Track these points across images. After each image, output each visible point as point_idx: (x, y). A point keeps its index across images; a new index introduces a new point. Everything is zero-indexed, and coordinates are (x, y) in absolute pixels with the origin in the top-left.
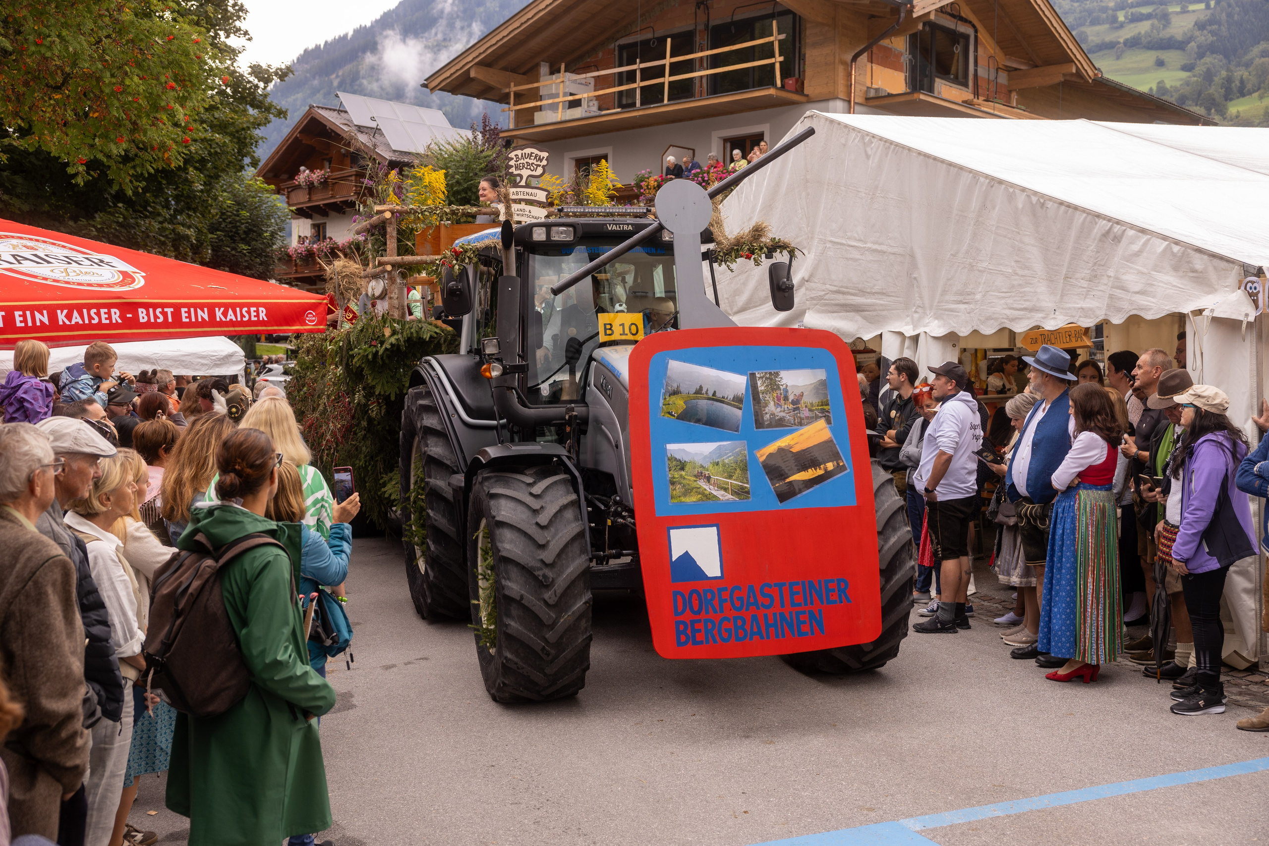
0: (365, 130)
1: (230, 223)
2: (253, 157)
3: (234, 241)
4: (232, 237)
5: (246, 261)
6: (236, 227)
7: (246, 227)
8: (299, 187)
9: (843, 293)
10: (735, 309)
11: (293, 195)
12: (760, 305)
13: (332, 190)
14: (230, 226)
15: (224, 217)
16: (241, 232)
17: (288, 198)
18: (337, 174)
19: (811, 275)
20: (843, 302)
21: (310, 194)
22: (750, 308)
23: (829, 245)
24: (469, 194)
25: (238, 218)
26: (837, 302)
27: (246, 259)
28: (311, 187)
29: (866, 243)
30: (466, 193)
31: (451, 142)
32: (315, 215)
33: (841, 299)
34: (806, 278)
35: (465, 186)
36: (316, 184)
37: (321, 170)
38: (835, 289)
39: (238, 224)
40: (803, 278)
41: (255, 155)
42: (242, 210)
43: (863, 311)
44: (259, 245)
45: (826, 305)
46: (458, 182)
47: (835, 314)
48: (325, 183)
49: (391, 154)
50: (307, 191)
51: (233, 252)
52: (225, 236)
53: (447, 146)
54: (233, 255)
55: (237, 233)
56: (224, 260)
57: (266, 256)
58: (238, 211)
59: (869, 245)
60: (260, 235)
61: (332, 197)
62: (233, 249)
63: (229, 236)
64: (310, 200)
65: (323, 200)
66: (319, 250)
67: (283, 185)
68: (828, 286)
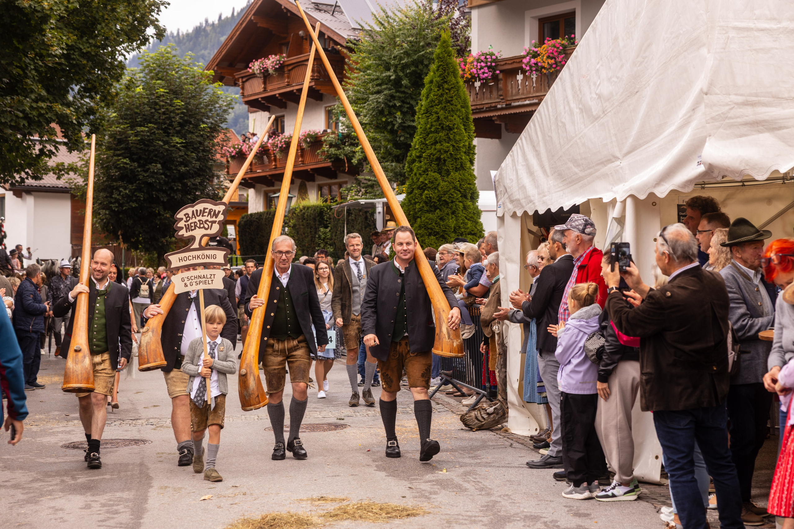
0: (324, 7)
1: (164, 113)
2: (157, 27)
3: (168, 135)
4: (165, 131)
5: (181, 156)
6: (170, 118)
7: (181, 118)
8: (253, 76)
9: (753, 104)
10: (626, 149)
11: (247, 85)
12: (653, 139)
13: (288, 77)
14: (164, 117)
15: (158, 107)
16: (175, 124)
17: (243, 88)
18: (294, 59)
19: (711, 84)
20: (752, 118)
21: (265, 83)
22: (640, 146)
23: (732, 34)
24: (421, 67)
25: (173, 108)
26: (745, 119)
27: (180, 154)
28: (266, 76)
29: (780, 22)
30: (417, 67)
31: (405, 9)
32: (273, 107)
33: (750, 114)
34: (705, 90)
35: (415, 57)
36: (271, 71)
37: (276, 55)
38: (740, 99)
39: (172, 115)
40: (701, 90)
41: (161, 24)
42: (177, 98)
43: (780, 128)
44: (195, 138)
45: (731, 126)
46: (407, 54)
47: (743, 139)
48: (281, 69)
49: (351, 33)
50: (261, 81)
51: (166, 147)
52: (158, 129)
53: (399, 14)
54: (167, 150)
55: (171, 125)
56: (156, 156)
57: (204, 151)
58: (171, 100)
59: (785, 24)
60: (197, 126)
61: (289, 85)
62: (166, 143)
63: (162, 129)
64: (265, 90)
65: (279, 89)
66: (273, 145)
67: (237, 75)
68: (734, 98)
